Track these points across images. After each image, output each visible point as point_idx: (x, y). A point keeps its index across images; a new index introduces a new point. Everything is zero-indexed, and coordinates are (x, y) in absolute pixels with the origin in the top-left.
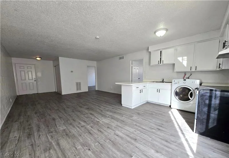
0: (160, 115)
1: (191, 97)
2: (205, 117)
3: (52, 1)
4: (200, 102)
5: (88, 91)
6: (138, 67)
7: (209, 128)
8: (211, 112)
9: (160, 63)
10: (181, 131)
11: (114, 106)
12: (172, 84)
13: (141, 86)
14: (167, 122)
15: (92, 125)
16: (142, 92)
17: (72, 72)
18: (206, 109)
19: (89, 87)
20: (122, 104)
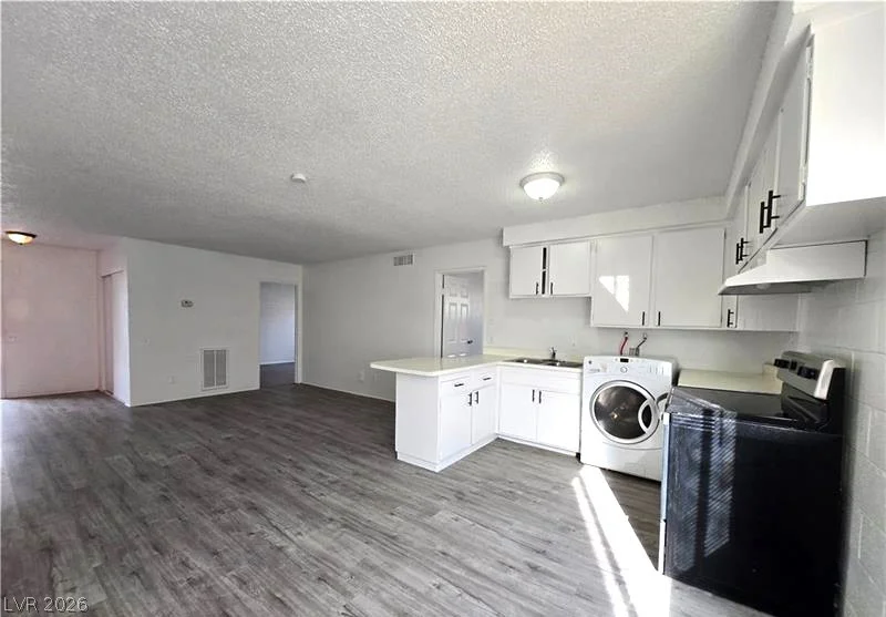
0: (539, 500)
1: (647, 425)
2: (693, 510)
3: (67, 4)
4: (674, 455)
5: (256, 386)
6: (467, 297)
7: (706, 555)
8: (712, 493)
9: (543, 293)
10: (616, 568)
11: (363, 461)
12: (582, 374)
13: (472, 375)
14: (564, 529)
15: (245, 567)
16: (477, 401)
17: (187, 304)
18: (693, 483)
19: (267, 372)
20: (396, 453)
